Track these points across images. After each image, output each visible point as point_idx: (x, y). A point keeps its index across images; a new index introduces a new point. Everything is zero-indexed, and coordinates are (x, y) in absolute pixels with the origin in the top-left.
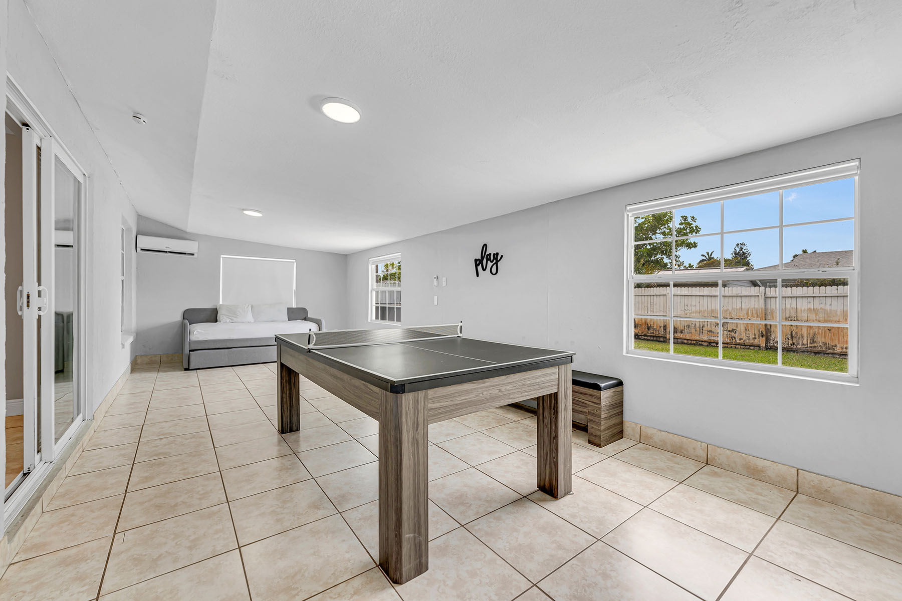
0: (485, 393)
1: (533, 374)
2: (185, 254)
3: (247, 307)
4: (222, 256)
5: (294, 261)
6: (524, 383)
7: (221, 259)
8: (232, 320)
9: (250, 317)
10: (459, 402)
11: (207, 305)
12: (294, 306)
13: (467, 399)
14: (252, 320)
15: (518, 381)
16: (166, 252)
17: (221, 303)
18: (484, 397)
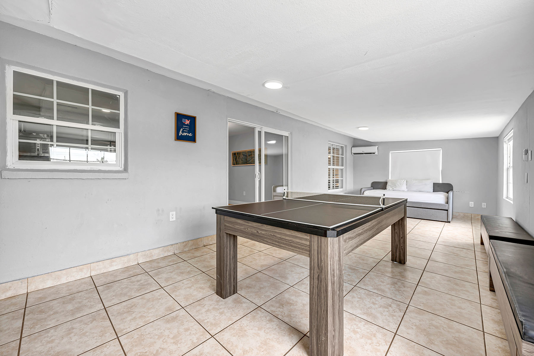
0: (249, 229)
1: (281, 231)
2: (371, 153)
3: (403, 182)
4: (391, 152)
5: (441, 149)
6: (274, 234)
7: (390, 154)
8: (393, 189)
9: (404, 187)
10: (236, 228)
11: (382, 180)
12: (441, 182)
13: (240, 228)
14: (406, 190)
15: (270, 231)
16: (363, 154)
17: (390, 178)
18: (248, 231)
